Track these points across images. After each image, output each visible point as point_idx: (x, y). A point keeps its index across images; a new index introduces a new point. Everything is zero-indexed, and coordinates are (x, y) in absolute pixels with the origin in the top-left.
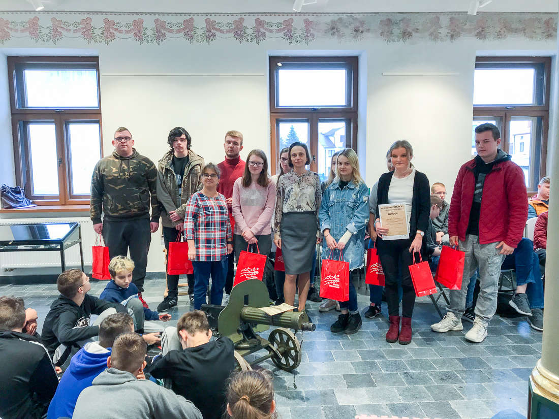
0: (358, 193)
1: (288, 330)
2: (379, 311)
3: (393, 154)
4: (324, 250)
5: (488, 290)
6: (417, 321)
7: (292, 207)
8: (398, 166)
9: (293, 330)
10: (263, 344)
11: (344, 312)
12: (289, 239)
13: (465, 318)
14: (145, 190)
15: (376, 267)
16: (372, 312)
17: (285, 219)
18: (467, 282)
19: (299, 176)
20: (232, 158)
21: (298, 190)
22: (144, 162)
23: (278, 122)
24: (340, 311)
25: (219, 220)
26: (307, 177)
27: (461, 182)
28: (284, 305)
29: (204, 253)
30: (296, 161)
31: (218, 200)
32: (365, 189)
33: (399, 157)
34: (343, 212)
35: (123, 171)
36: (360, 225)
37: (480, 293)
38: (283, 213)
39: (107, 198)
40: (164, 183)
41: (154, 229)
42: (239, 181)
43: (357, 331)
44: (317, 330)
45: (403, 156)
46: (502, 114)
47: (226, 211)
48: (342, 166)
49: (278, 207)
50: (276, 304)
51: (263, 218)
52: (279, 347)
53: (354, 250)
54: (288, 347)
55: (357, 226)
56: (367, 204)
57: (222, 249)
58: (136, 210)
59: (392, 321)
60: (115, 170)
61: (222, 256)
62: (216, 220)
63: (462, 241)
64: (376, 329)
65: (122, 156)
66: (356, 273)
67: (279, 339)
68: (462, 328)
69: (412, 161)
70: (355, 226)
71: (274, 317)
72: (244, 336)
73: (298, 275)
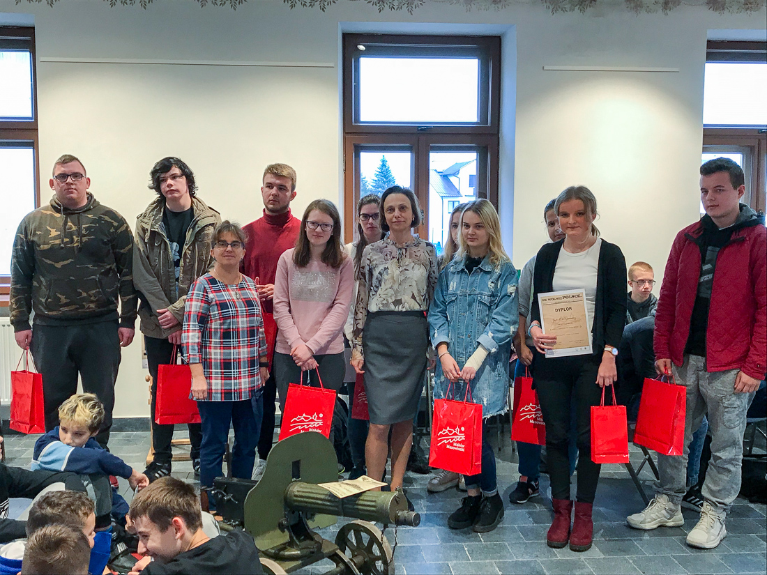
0: (497, 280)
1: (372, 526)
2: (535, 490)
3: (561, 210)
4: (439, 381)
5: (724, 455)
6: (601, 509)
7: (385, 302)
8: (570, 232)
9: (380, 524)
10: (326, 550)
11: (473, 493)
12: (379, 361)
13: (687, 505)
14: (110, 269)
15: (530, 411)
16: (523, 493)
17: (374, 323)
18: (688, 439)
19: (400, 246)
20: (274, 214)
21: (397, 272)
22: (107, 218)
23: (358, 149)
24: (466, 491)
25: (245, 325)
26: (415, 249)
27: (677, 262)
28: (364, 479)
29: (219, 387)
30: (394, 220)
31: (242, 289)
32: (510, 273)
33: (571, 216)
34: (471, 313)
35: (70, 235)
36: (501, 335)
37: (712, 460)
38: (368, 312)
39: (40, 282)
40: (148, 258)
41: (125, 340)
42: (288, 255)
43: (495, 527)
44: (425, 525)
45: (580, 214)
46: (755, 143)
47: (258, 309)
48: (470, 231)
49: (361, 302)
50: (351, 478)
51: (330, 323)
52: (354, 556)
53: (491, 381)
54: (371, 556)
55: (497, 337)
56: (514, 298)
57: (252, 379)
58: (92, 306)
59: (558, 509)
60: (54, 233)
61: (252, 390)
62: (240, 326)
63: (677, 366)
64: (529, 524)
65: (67, 207)
66: (495, 423)
67: (354, 541)
68: (682, 522)
69: (595, 223)
70: (493, 337)
71: (345, 501)
72: (291, 537)
73: (392, 425)
